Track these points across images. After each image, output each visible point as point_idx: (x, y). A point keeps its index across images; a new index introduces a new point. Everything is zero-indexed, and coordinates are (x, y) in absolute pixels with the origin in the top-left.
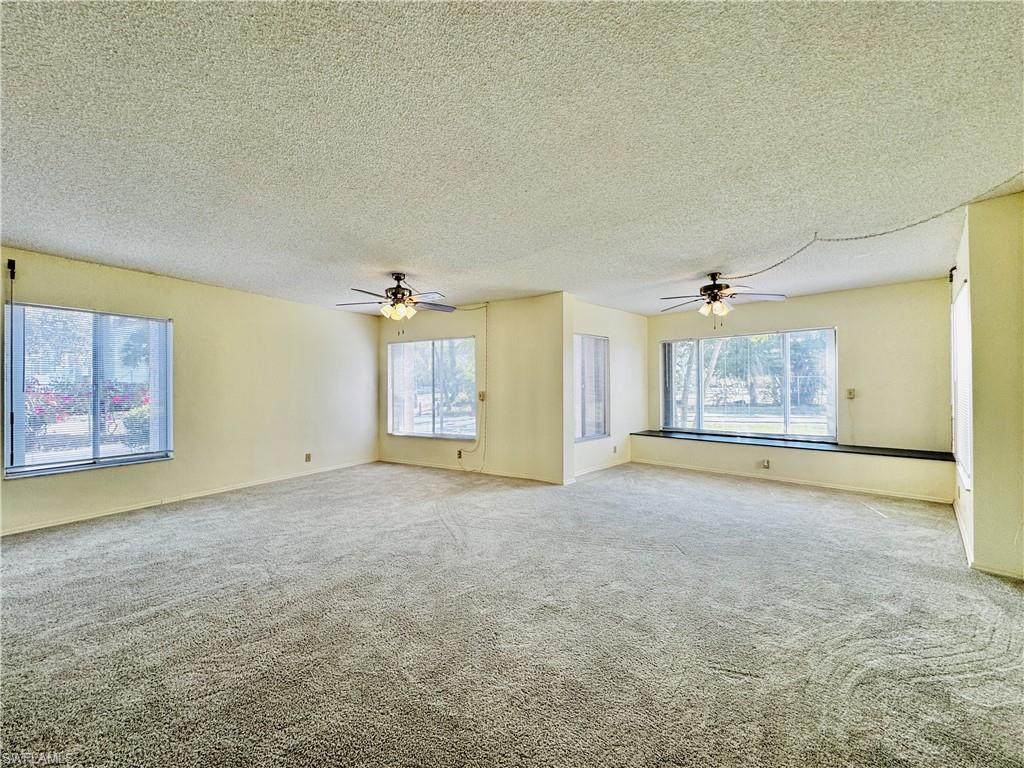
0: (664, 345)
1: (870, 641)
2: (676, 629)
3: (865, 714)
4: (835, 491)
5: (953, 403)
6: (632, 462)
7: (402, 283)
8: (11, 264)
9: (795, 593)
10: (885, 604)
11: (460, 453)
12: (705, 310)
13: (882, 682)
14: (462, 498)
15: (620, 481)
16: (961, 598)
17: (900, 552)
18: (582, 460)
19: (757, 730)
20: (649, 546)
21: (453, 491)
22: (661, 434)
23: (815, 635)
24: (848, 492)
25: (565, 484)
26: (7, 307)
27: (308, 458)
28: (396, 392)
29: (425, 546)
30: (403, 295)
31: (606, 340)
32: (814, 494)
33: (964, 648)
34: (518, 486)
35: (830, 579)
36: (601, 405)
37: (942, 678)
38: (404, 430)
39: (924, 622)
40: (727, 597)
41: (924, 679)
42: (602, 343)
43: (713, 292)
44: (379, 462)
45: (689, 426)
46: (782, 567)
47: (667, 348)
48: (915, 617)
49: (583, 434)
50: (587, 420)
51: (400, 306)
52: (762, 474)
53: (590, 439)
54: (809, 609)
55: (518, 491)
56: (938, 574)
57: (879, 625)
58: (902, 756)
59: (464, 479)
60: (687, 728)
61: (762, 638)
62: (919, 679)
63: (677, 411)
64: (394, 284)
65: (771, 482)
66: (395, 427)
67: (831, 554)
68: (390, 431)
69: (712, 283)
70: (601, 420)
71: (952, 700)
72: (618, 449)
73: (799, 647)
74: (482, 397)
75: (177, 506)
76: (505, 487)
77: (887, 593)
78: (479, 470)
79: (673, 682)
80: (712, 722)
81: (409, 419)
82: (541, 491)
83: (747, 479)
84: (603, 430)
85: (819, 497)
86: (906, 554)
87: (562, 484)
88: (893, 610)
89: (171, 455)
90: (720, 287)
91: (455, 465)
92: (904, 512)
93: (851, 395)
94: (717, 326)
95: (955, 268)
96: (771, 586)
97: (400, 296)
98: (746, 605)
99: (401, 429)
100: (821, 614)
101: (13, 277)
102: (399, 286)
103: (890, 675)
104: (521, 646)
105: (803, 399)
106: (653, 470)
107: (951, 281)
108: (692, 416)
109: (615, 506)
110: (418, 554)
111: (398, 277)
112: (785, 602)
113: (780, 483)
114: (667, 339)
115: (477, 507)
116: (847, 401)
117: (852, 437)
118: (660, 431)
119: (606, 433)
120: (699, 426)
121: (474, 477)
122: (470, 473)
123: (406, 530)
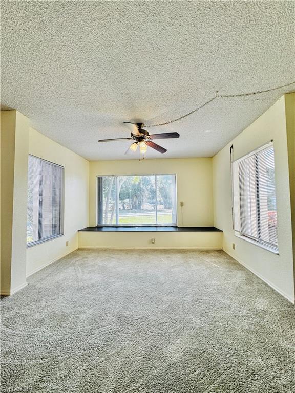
0: (99, 178)
6: (79, 249)
22: (96, 229)
25: (12, 294)
36: (57, 212)
45: (114, 223)
47: (100, 180)
52: (151, 247)
65: (157, 250)
70: (57, 223)
72: (69, 243)
84: (58, 229)
93: (182, 204)
114: (100, 174)
116: (180, 207)
117: (182, 223)
118: (96, 227)
119: (60, 233)
120: (117, 222)
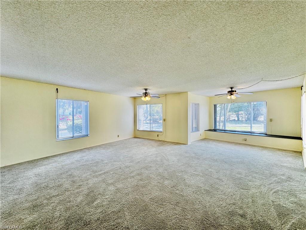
0: (214, 105)
1: (277, 184)
2: (227, 180)
3: (276, 198)
5: (301, 124)
6: (205, 138)
8: (57, 89)
9: (257, 173)
10: (281, 176)
11: (158, 135)
12: (229, 97)
13: (280, 192)
14: (162, 147)
15: (203, 144)
17: (285, 164)
18: (193, 137)
19: (251, 200)
20: (216, 161)
21: (159, 146)
22: (213, 131)
23: (263, 182)
25: (188, 144)
26: (57, 100)
27: (118, 136)
28: (140, 118)
29: (158, 159)
30: (147, 94)
31: (198, 104)
32: (260, 148)
33: (301, 186)
34: (176, 145)
35: (266, 170)
37: (295, 192)
38: (141, 129)
39: (291, 181)
40: (239, 173)
41: (291, 192)
42: (197, 105)
43: (231, 92)
44: (135, 137)
46: (253, 167)
48: (289, 179)
49: (192, 130)
50: (193, 126)
51: (147, 97)
52: (244, 142)
53: (194, 132)
54: (261, 177)
55: (176, 146)
56: (295, 169)
57: (279, 180)
58: (284, 206)
59: (160, 142)
60: (234, 199)
61: (249, 182)
62: (289, 192)
64: (145, 91)
65: (247, 145)
66: (139, 127)
67: (266, 164)
68: (138, 129)
69: (231, 90)
70: (197, 126)
71: (297, 196)
72: (201, 135)
73: (259, 185)
74: (164, 120)
75: (91, 148)
76: (172, 145)
77: (281, 173)
78: (163, 140)
79: (229, 190)
80: (240, 198)
81: (143, 126)
82: (182, 146)
83: (240, 144)
84: (197, 129)
85: (262, 149)
86: (287, 164)
87: (187, 144)
88: (283, 178)
89: (89, 135)
91: (157, 138)
92: (286, 154)
93: (271, 120)
95: (303, 86)
96: (250, 171)
97: (146, 95)
98: (244, 175)
100: (264, 178)
101: (58, 92)
102: (146, 92)
103: (282, 191)
104: (191, 182)
106: (212, 141)
107: (302, 90)
108: (222, 124)
109: (204, 150)
111: (146, 90)
112: (254, 175)
113: (250, 145)
115: (167, 150)
116: (270, 122)
117: (271, 132)
118: (213, 130)
120: (225, 128)
121: (162, 142)
122: (161, 141)
123: (152, 155)
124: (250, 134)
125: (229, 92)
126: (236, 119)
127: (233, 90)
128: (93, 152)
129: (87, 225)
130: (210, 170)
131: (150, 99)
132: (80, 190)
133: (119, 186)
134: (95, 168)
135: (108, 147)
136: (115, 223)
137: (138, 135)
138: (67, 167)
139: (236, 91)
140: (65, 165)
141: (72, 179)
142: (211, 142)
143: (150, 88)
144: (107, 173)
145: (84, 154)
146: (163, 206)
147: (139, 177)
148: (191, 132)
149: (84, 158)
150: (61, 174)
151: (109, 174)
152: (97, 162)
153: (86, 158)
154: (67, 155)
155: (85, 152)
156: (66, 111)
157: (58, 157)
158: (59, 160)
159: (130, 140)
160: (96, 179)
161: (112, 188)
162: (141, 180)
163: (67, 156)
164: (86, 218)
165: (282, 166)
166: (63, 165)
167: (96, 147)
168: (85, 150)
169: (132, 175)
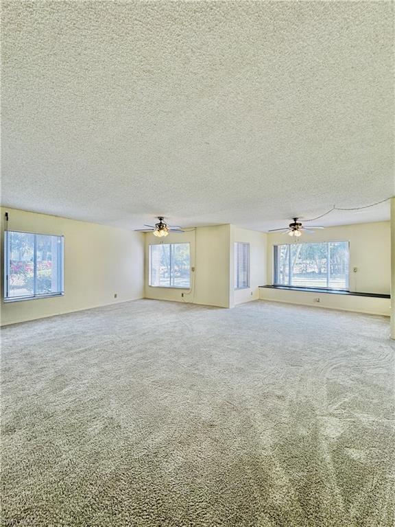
1: (342, 358)
3: (334, 375)
4: (346, 311)
6: (259, 299)
7: (162, 221)
8: (7, 215)
11: (183, 295)
12: (291, 234)
14: (186, 313)
15: (254, 307)
16: (381, 347)
17: (364, 333)
18: (237, 297)
20: (266, 330)
21: (182, 310)
22: (273, 287)
23: (324, 356)
24: (352, 312)
27: (116, 296)
28: (153, 267)
29: (177, 329)
30: (163, 226)
31: (248, 244)
32: (338, 313)
34: (210, 309)
36: (246, 273)
37: (362, 367)
38: (156, 284)
39: (364, 353)
40: (295, 346)
41: (357, 367)
42: (246, 246)
43: (295, 226)
44: (145, 298)
45: (286, 283)
47: (276, 248)
48: (361, 352)
49: (238, 286)
50: (240, 280)
51: (162, 231)
52: (316, 304)
53: (241, 288)
55: (211, 311)
57: (348, 354)
58: (342, 383)
59: (185, 306)
62: (355, 367)
63: (280, 277)
64: (159, 222)
65: (320, 308)
66: (152, 283)
67: (337, 333)
68: (150, 284)
69: (294, 222)
70: (246, 280)
71: (363, 372)
72: (253, 294)
74: (193, 269)
75: (67, 315)
77: (354, 345)
78: (191, 302)
81: (159, 279)
82: (220, 311)
83: (310, 307)
84: (246, 284)
86: (366, 333)
87: (229, 308)
88: (354, 350)
89: (63, 294)
90: (297, 224)
91: (180, 299)
93: (355, 270)
94: (297, 240)
97: (161, 227)
99: (155, 283)
101: (7, 220)
102: (161, 223)
103: (345, 366)
105: (334, 272)
108: (287, 279)
109: (252, 317)
110: (175, 332)
111: (161, 219)
113: (324, 308)
114: (276, 244)
115: (194, 317)
116: (353, 273)
118: (272, 285)
119: (248, 286)
120: (290, 283)
121: (190, 305)
122: (187, 303)
123: (167, 324)
124: (326, 291)
125: (291, 225)
126: (317, 271)
127: (297, 222)
128: (69, 321)
129: (49, 418)
130: (253, 342)
131: (167, 234)
132: (43, 373)
133: (106, 367)
134: (70, 344)
135: (97, 313)
136: (93, 413)
137: (149, 295)
138: (22, 343)
139: (301, 224)
140: (19, 340)
141: (30, 360)
142: (266, 304)
143: (167, 217)
144: (90, 350)
145: (53, 324)
146: (170, 390)
147: (140, 355)
148: (236, 289)
149: (53, 329)
150: (12, 353)
151: (92, 351)
152: (75, 335)
153: (56, 329)
154: (23, 326)
155: (55, 321)
156: (25, 255)
157: (8, 329)
158: (8, 333)
159: (136, 302)
160: (70, 359)
161: (95, 370)
162: (143, 358)
163: (23, 328)
164: (49, 409)
165: (358, 335)
166: (15, 341)
167: (75, 314)
168: (56, 318)
169: (130, 352)
